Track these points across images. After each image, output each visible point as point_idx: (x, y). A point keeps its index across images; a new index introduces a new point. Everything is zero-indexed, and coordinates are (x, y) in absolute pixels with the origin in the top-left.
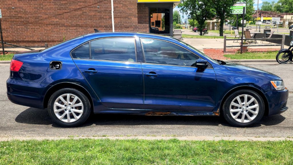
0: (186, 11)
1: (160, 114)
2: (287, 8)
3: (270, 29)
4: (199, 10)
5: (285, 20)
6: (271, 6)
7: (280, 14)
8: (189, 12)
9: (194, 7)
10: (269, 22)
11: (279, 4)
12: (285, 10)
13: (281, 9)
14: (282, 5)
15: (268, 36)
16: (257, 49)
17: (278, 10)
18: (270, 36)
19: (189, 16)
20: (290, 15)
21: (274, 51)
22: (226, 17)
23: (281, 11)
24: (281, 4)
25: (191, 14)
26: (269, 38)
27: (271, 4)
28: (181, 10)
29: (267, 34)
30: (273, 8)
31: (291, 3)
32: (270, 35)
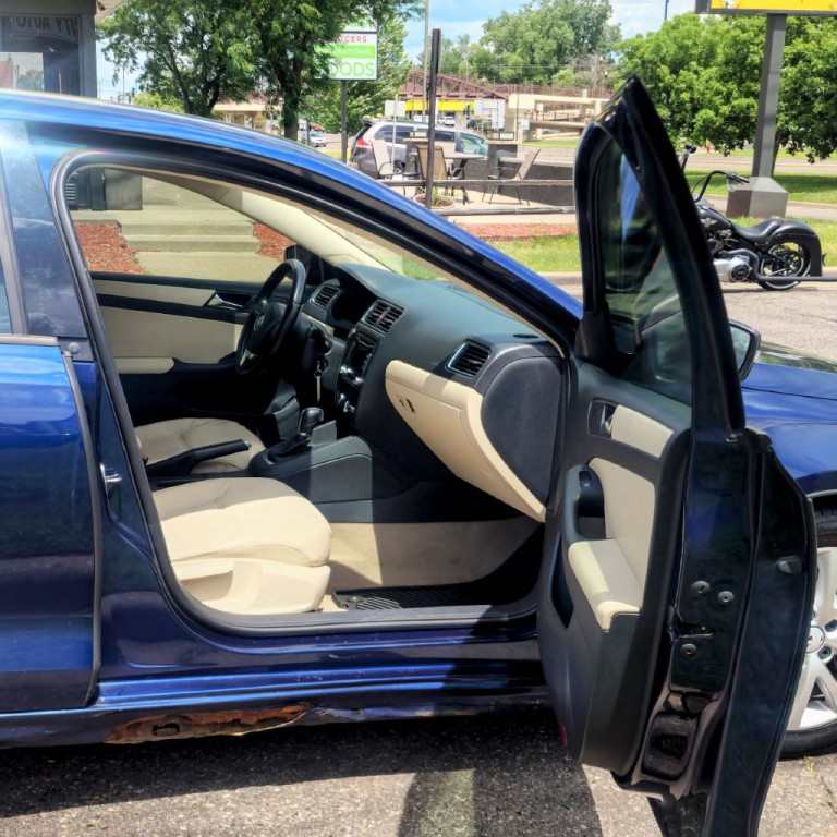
0: (133, 55)
1: (225, 725)
2: (515, 66)
3: (514, 142)
4: (189, 54)
5: (513, 113)
6: (458, 56)
7: (492, 87)
8: (143, 57)
9: (164, 40)
10: (453, 122)
11: (485, 47)
12: (506, 73)
13: (495, 67)
14: (499, 51)
15: (508, 170)
16: (488, 226)
17: (483, 72)
18: (523, 171)
19: (144, 77)
20: (528, 92)
21: (560, 237)
22: (305, 86)
23: (493, 76)
24: (491, 48)
25: (152, 68)
26: (517, 179)
27: (456, 45)
28: (108, 49)
29: (501, 164)
30: (464, 64)
31: (531, 44)
32: (517, 166)
